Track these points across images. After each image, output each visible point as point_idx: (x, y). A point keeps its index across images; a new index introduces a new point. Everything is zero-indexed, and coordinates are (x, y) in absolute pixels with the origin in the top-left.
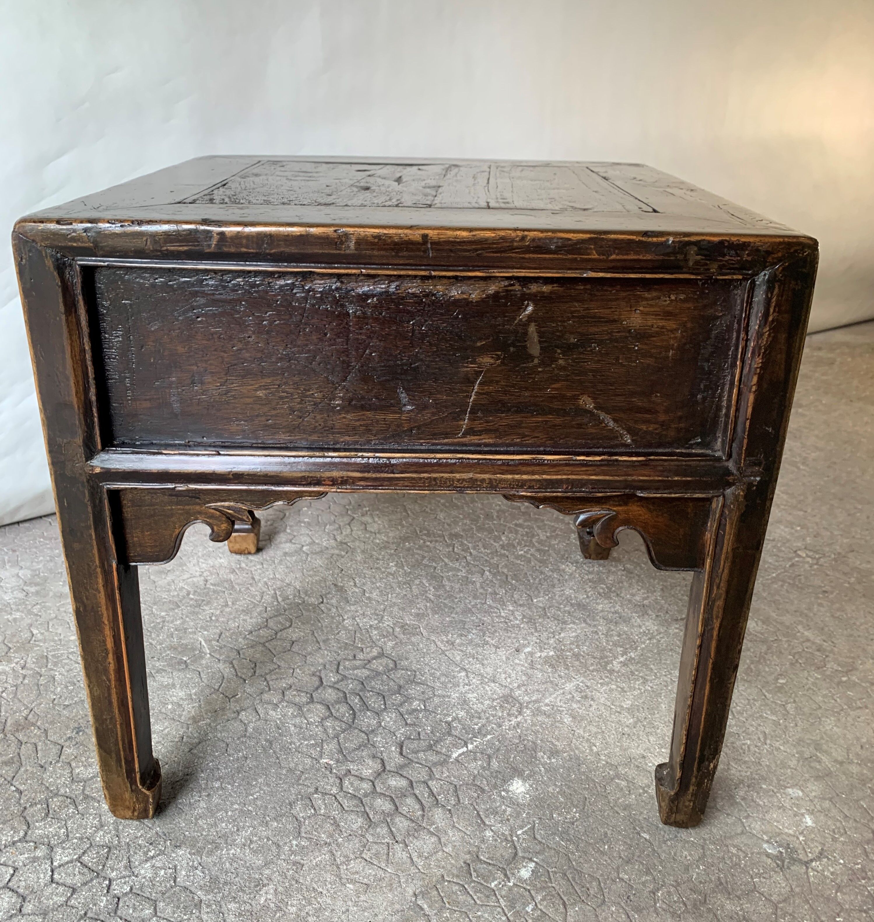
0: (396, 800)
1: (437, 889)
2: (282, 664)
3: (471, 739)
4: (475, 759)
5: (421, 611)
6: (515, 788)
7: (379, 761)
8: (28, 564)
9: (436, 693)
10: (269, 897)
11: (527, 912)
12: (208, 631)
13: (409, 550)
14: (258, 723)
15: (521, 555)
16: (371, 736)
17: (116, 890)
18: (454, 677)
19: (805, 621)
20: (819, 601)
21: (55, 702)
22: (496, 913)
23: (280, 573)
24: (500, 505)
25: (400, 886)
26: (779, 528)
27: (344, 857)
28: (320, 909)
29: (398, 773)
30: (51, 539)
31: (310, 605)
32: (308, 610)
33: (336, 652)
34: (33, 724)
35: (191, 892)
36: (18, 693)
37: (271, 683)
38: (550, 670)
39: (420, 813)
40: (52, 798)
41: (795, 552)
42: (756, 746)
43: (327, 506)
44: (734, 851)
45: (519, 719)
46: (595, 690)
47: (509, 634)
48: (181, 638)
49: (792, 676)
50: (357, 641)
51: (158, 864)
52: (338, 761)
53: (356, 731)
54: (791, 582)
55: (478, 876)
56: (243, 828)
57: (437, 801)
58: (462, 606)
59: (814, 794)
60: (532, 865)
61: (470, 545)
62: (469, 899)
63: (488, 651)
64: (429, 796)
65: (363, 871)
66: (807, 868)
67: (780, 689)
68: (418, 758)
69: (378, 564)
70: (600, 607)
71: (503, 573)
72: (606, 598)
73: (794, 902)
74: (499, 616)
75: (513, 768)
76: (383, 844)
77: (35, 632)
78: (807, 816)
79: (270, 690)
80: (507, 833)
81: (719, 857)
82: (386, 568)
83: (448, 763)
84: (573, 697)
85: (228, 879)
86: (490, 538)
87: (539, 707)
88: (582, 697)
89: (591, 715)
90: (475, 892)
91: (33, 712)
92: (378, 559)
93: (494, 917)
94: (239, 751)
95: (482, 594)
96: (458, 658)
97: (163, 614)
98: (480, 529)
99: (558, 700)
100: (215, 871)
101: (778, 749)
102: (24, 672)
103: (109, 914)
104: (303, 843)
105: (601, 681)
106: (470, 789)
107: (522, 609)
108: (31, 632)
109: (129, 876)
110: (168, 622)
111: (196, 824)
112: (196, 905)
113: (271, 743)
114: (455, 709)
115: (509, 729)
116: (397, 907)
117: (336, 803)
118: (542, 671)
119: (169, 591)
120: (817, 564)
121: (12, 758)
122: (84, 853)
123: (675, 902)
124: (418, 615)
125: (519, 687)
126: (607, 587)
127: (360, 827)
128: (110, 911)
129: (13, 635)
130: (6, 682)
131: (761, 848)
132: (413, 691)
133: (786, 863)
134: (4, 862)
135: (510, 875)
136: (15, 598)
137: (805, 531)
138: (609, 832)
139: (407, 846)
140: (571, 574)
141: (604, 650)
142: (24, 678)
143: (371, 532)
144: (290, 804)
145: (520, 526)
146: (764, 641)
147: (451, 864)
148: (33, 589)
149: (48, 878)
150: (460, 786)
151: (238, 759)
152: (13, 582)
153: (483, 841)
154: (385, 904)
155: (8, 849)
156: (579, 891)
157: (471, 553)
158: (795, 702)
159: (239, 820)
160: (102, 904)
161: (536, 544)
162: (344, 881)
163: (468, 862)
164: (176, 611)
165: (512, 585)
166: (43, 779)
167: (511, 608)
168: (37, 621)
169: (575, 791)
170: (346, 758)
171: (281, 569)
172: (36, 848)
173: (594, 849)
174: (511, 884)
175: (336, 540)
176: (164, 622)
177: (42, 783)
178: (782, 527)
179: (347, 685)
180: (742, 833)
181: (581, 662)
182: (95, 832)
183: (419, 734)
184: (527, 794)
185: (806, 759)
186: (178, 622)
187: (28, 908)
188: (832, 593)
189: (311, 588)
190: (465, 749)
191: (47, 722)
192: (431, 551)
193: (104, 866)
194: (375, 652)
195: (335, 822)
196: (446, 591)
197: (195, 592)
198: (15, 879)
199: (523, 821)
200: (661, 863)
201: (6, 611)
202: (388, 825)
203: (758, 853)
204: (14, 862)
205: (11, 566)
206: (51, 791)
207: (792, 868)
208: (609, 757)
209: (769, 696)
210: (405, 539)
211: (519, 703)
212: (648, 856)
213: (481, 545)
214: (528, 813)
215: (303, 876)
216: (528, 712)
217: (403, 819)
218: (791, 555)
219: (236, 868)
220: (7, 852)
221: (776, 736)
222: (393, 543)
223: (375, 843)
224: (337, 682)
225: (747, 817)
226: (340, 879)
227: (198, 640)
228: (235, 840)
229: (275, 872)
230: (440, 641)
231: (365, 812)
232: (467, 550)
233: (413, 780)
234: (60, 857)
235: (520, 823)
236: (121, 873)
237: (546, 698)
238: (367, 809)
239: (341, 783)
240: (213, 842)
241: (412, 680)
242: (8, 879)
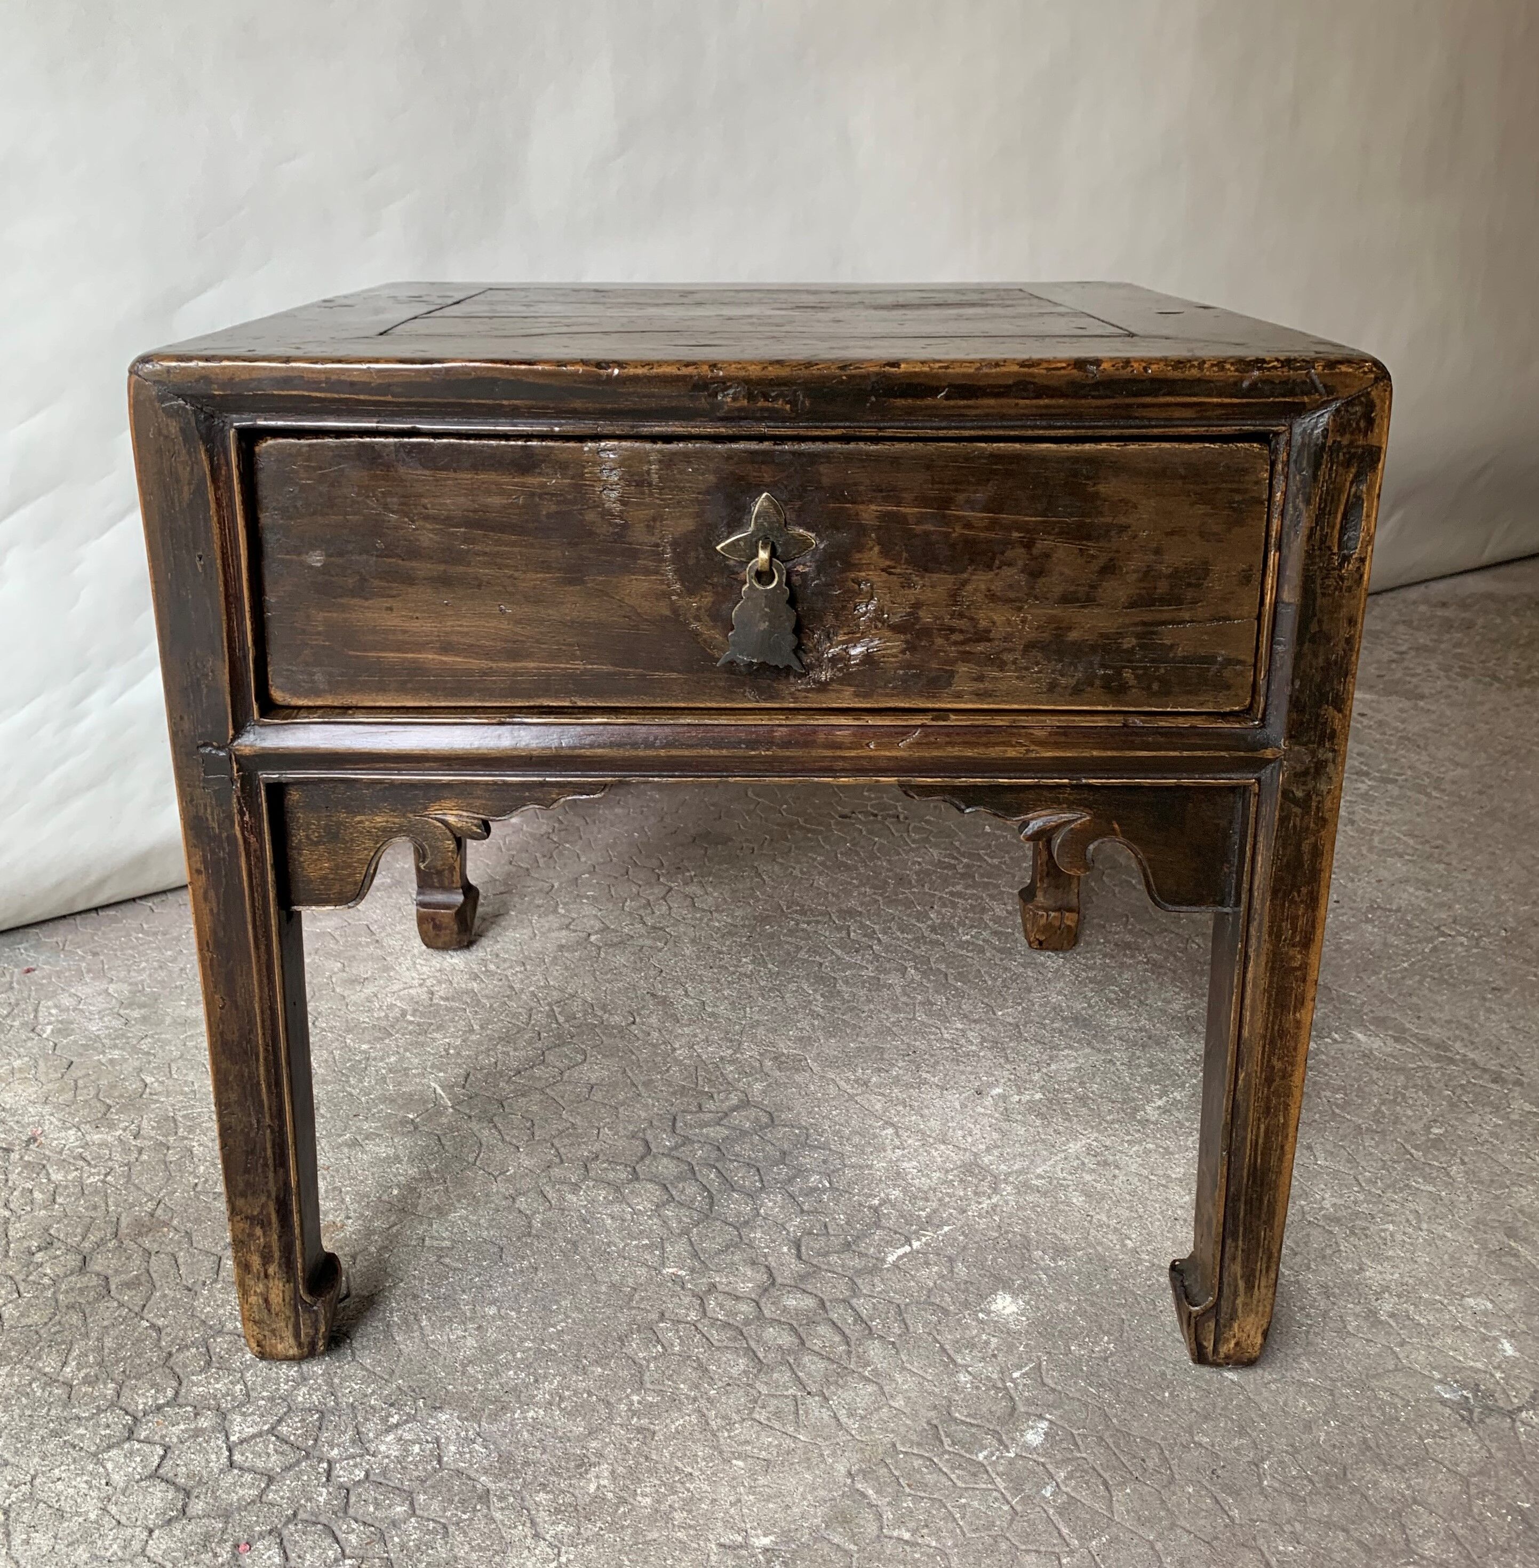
0: (800, 1330)
1: (887, 1466)
2: (578, 1120)
3: (916, 1232)
4: (927, 1264)
5: (805, 1034)
6: (1000, 1307)
7: (763, 1269)
8: (123, 974)
9: (847, 1162)
10: (604, 1482)
11: (1044, 1497)
12: (445, 1073)
13: (772, 935)
14: (550, 1213)
15: (967, 942)
16: (744, 1231)
17: (342, 1475)
18: (875, 1136)
19: (1465, 1036)
20: (1487, 1004)
21: (199, 1188)
22: (991, 1499)
23: (555, 978)
24: (919, 863)
25: (824, 1461)
26: (1404, 891)
27: (723, 1418)
28: (691, 1499)
29: (799, 1285)
30: (155, 934)
31: (613, 1028)
32: (612, 1036)
33: (667, 1101)
34: (166, 1224)
35: (469, 1478)
36: (134, 1177)
37: (562, 1150)
38: (1038, 1122)
39: (842, 1348)
40: (213, 1336)
41: (1437, 928)
42: (1404, 1233)
43: (624, 871)
44: (1386, 1396)
45: (994, 1200)
46: (1121, 1152)
47: (962, 1067)
48: (400, 1084)
49: (1453, 1122)
50: (701, 1083)
51: (407, 1436)
52: (692, 1270)
53: (718, 1223)
54: (1436, 975)
55: (954, 1444)
56: (545, 1377)
57: (870, 1329)
58: (875, 1023)
59: (1512, 1306)
60: (1044, 1425)
61: (876, 927)
62: (944, 1479)
63: (929, 1094)
64: (855, 1321)
65: (758, 1438)
66: (1514, 1421)
67: (1437, 1143)
68: (829, 1263)
69: (721, 960)
70: (1113, 1021)
71: (939, 970)
72: (1121, 1008)
73: (1497, 1473)
74: (941, 1040)
75: (992, 1275)
76: (787, 1397)
77: (149, 1080)
78: (1504, 1341)
79: (562, 1162)
80: (995, 1376)
81: (1360, 1408)
82: (736, 966)
83: (881, 1270)
84: (1083, 1163)
85: (530, 1456)
86: (909, 916)
87: (1027, 1181)
88: (1098, 1164)
89: (1117, 1191)
90: (953, 1468)
91: (162, 1205)
92: (720, 953)
93: (989, 1507)
94: (523, 1258)
95: (907, 1005)
96: (878, 1106)
97: (365, 1047)
98: (890, 902)
99: (1058, 1169)
100: (505, 1444)
101: (1443, 1237)
102: (138, 1142)
103: (334, 1513)
104: (650, 1399)
105: (1129, 1138)
106: (925, 1310)
107: (978, 1027)
108: (143, 1080)
109: (362, 1456)
110: (375, 1059)
111: (463, 1373)
112: (480, 1498)
113: (575, 1244)
114: (883, 1186)
115: (980, 1216)
116: (822, 1493)
117: (698, 1336)
118: (1024, 1123)
119: (370, 1010)
120: (1477, 946)
121: (137, 1277)
122: (279, 1421)
123: (1294, 1478)
124: (801, 1039)
125: (988, 1150)
126: (1122, 991)
127: (744, 1371)
128: (336, 1508)
129: (113, 1086)
130: (110, 1159)
131: (1431, 1391)
132: (808, 1159)
133: (1475, 1415)
134: (147, 1437)
135: (1008, 1442)
136: (107, 1028)
137: (1450, 895)
138: (1169, 1372)
139: (826, 1399)
140: (1057, 971)
141: (1128, 1088)
142: (140, 1153)
143: (704, 910)
144: (620, 1339)
145: (959, 895)
146: (1401, 1069)
147: (906, 1425)
148: (136, 1014)
149: (224, 1460)
150: (907, 1305)
151: (522, 1271)
152: (100, 1003)
153: (956, 1389)
154: (801, 1489)
155: (150, 1418)
156: (1128, 1464)
157: (879, 940)
158: (1463, 1163)
159: (536, 1365)
160: (321, 1499)
161: (991, 924)
162: (727, 1455)
163: (935, 1422)
164: (387, 1041)
165: (956, 989)
166: (193, 1308)
167: (959, 1026)
168: (149, 1062)
169: (1104, 1309)
170: (706, 1266)
171: (557, 971)
172: (196, 1415)
173: (1146, 1399)
174: (1012, 1455)
175: (644, 923)
176: (368, 1059)
177: (193, 1315)
178: (1411, 890)
179: (693, 1152)
180: (1396, 1370)
181: (1090, 1109)
182: (294, 1388)
183: (826, 1227)
184: (1023, 1315)
185: (1494, 1252)
186: (393, 1059)
187: (197, 1507)
188: (1507, 991)
189: (612, 1001)
190: (907, 1249)
191: (189, 1221)
192: (810, 938)
193: (316, 1440)
194: (734, 1100)
195: (701, 1365)
196: (844, 1001)
197: (415, 1011)
198: (168, 1463)
199: (1020, 1357)
200: (1263, 1417)
201: (95, 1049)
202: (792, 1369)
203: (1427, 1400)
204: (163, 1437)
205: (93, 979)
206: (211, 1327)
207: (1488, 1421)
208: (1156, 1256)
209: (1418, 1154)
210: (764, 920)
211: (992, 1175)
212: (1239, 1407)
213: (895, 928)
214: (1027, 1345)
215: (657, 1449)
216: (1009, 1188)
217: (816, 1359)
218: (1430, 934)
219: (542, 1440)
220: (149, 1421)
221: (1437, 1217)
222: (743, 926)
223: (773, 1396)
224: (676, 1148)
225: (1402, 1344)
226: (721, 1453)
227: (429, 1087)
228: (534, 1396)
229: (607, 1444)
230: (843, 1080)
231: (749, 1348)
232: (871, 935)
233: (825, 1298)
234: (240, 1428)
235: (1016, 1361)
236: (346, 1450)
237: (1036, 1167)
238: (753, 1344)
239: (702, 1304)
240: (497, 1400)
241: (804, 1143)
242: (156, 1464)
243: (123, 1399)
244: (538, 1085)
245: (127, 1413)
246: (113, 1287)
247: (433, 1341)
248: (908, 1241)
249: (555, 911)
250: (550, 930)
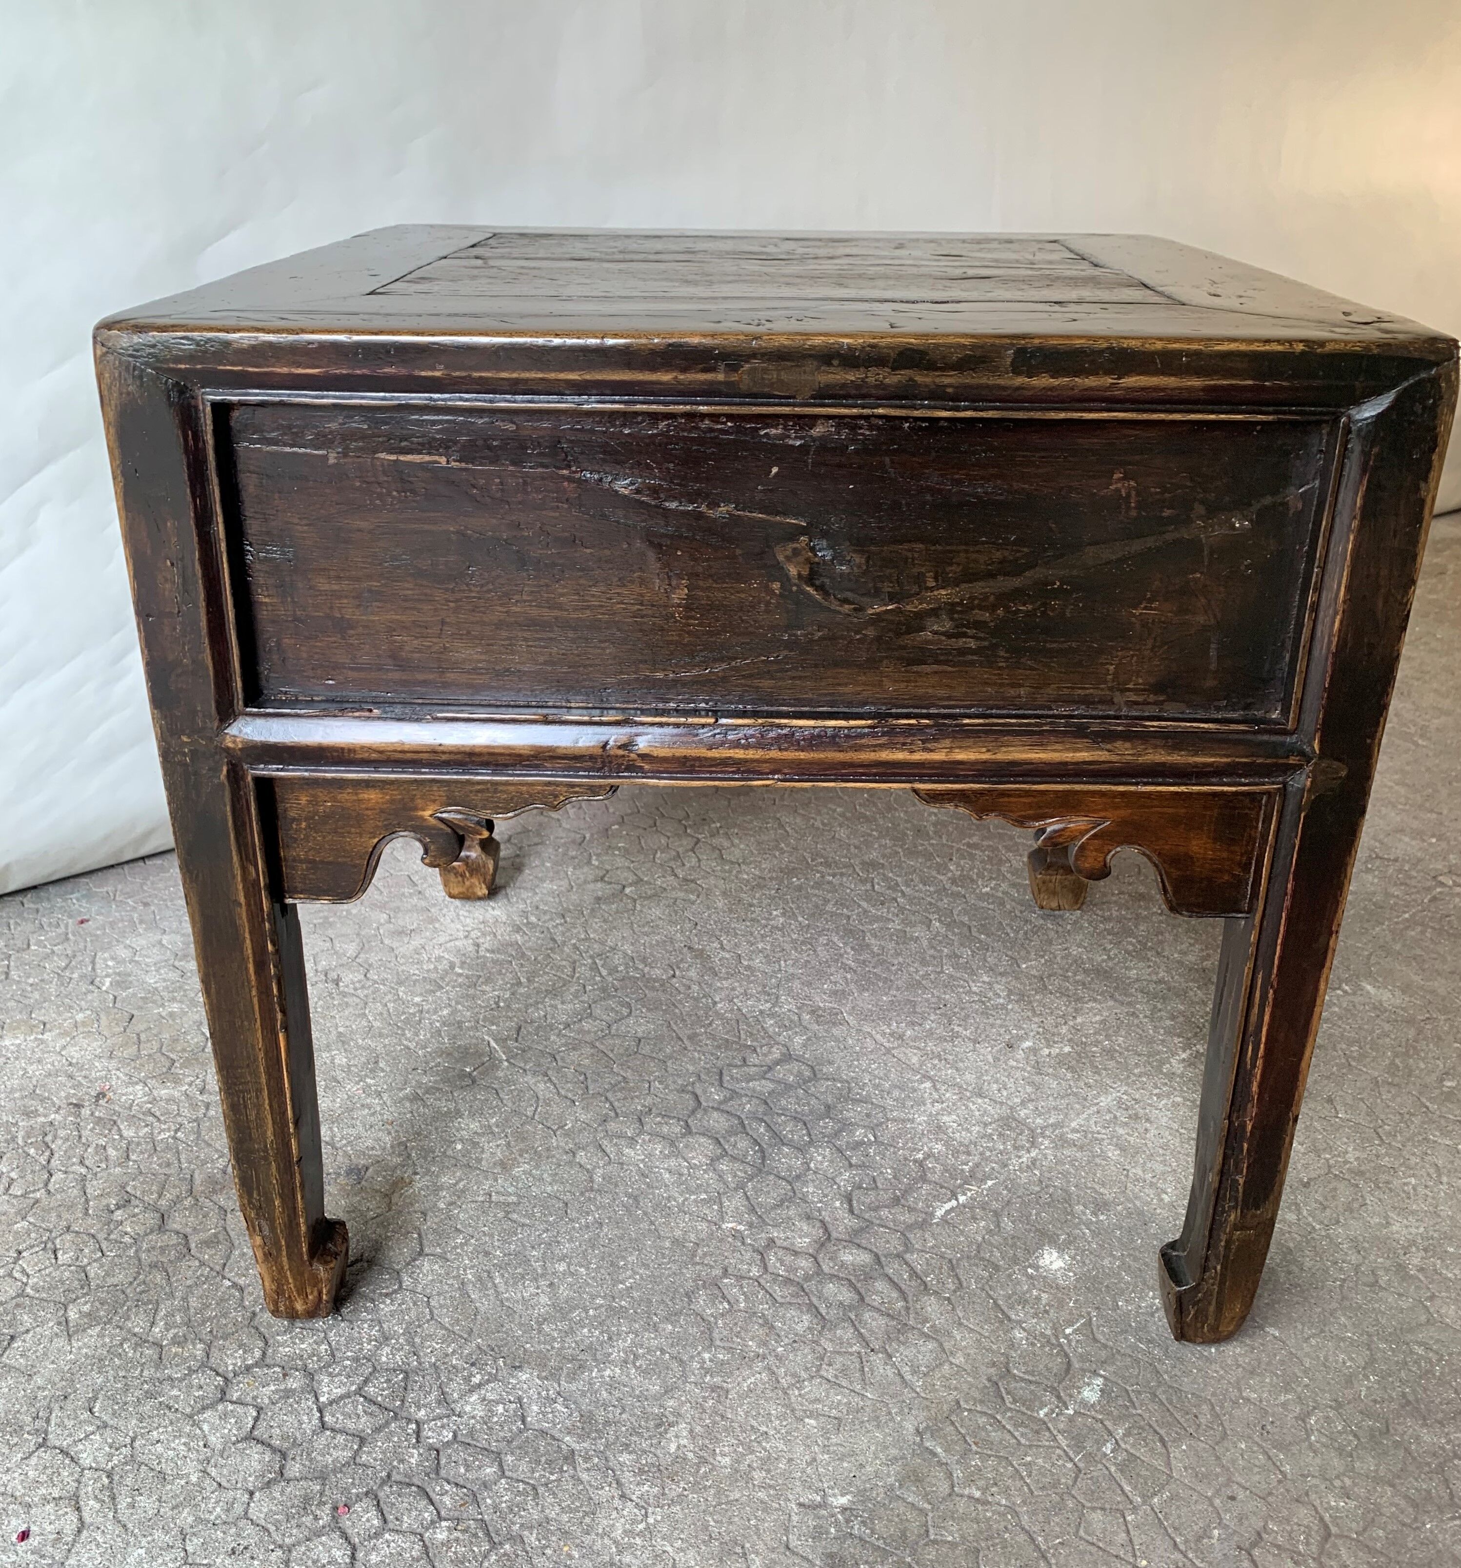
0: (859, 1285)
1: (953, 1423)
2: (629, 1074)
3: (960, 1186)
4: (974, 1218)
5: (839, 987)
6: (1048, 1262)
7: (818, 1224)
8: (175, 925)
9: (890, 1116)
10: (684, 1442)
11: (1105, 1455)
12: (498, 1026)
13: (799, 888)
14: (610, 1168)
15: (987, 893)
16: (797, 1185)
17: (431, 1437)
18: (915, 1090)
22: (1054, 1457)
23: (595, 931)
24: (936, 815)
25: (892, 1419)
26: (1401, 840)
27: (792, 1376)
28: (769, 1458)
29: (853, 1240)
31: (655, 980)
32: (653, 989)
33: (712, 1054)
35: (553, 1438)
36: (203, 1133)
37: (616, 1104)
38: (1069, 1075)
39: (900, 1304)
41: (1434, 878)
42: (1426, 1187)
43: (651, 822)
44: (1420, 1351)
45: (1033, 1154)
46: (1150, 1105)
47: (991, 1020)
48: (454, 1037)
50: (743, 1036)
51: (490, 1396)
52: (751, 1225)
53: (772, 1177)
54: (1437, 926)
55: (1015, 1401)
56: (619, 1334)
57: (926, 1285)
58: (905, 977)
60: (1099, 1381)
61: (899, 879)
62: (1008, 1437)
63: (962, 1047)
64: (911, 1276)
65: (827, 1396)
68: (880, 1218)
69: (753, 912)
70: (1133, 973)
71: (962, 922)
72: (1140, 960)
74: (970, 992)
75: (1037, 1230)
76: (851, 1354)
80: (1048, 1332)
81: (1397, 1362)
82: (768, 919)
83: (931, 1225)
84: (1115, 1117)
85: (611, 1416)
86: (929, 868)
87: (1063, 1134)
88: (1130, 1117)
89: (1150, 1145)
90: (1015, 1426)
92: (751, 905)
93: (1053, 1464)
94: (588, 1214)
95: (934, 958)
96: (915, 1060)
97: (417, 999)
98: (911, 853)
99: (1092, 1122)
100: (585, 1404)
102: (205, 1098)
103: (427, 1475)
104: (721, 1356)
105: (1157, 1091)
106: (976, 1265)
107: (1004, 980)
109: (448, 1416)
110: (428, 1012)
111: (540, 1332)
112: (566, 1458)
113: (636, 1199)
114: (925, 1140)
115: (1021, 1170)
116: (894, 1452)
117: (762, 1292)
118: (1055, 1076)
119: (420, 963)
121: (215, 1235)
122: (366, 1382)
123: (1339, 1432)
124: (835, 993)
125: (1023, 1103)
126: (1139, 942)
127: (809, 1328)
128: (428, 1470)
129: (175, 1040)
130: (179, 1115)
132: (853, 1112)
134: (239, 1398)
135: (1067, 1399)
136: (165, 980)
137: (1444, 845)
139: (890, 1357)
140: (1076, 922)
141: (1151, 1042)
142: (207, 1109)
143: (732, 863)
144: (687, 1295)
145: (976, 847)
146: (1411, 1021)
147: (966, 1382)
149: (316, 1421)
150: (958, 1260)
151: (587, 1227)
152: (155, 955)
153: (1012, 1346)
154: (873, 1448)
155: (240, 1378)
156: (1182, 1420)
157: (902, 892)
159: (608, 1322)
160: (413, 1461)
161: (1009, 876)
162: (799, 1414)
163: (995, 1378)
164: (438, 994)
165: (980, 941)
167: (986, 979)
170: (764, 1221)
171: (596, 923)
172: (285, 1375)
173: (1194, 1354)
174: (1071, 1412)
175: (676, 875)
176: (421, 1012)
178: (1407, 839)
179: (742, 1106)
180: (1428, 1323)
181: (1117, 1062)
182: (377, 1348)
183: (874, 1181)
184: (1070, 1270)
186: (445, 1012)
187: (294, 1469)
189: (651, 954)
190: (954, 1203)
192: (836, 891)
193: (403, 1401)
194: (776, 1053)
195: (766, 1322)
196: (874, 954)
197: (463, 963)
198: (262, 1425)
199: (1071, 1314)
200: (1306, 1372)
201: (154, 1002)
202: (854, 1325)
204: (255, 1398)
205: (145, 930)
209: (1433, 1107)
210: (791, 872)
211: (1030, 1129)
212: (1282, 1362)
213: (917, 880)
214: (1077, 1300)
215: (731, 1408)
216: (1046, 1142)
217: (876, 1315)
218: (1429, 884)
219: (619, 1400)
220: (240, 1382)
221: (1456, 1170)
222: (771, 879)
223: (838, 1353)
224: (725, 1101)
225: (1432, 1298)
226: (793, 1410)
227: (483, 1040)
228: (610, 1354)
229: (683, 1404)
230: (880, 1033)
231: (811, 1304)
232: (895, 887)
233: (880, 1253)
234: (328, 1389)
235: (1068, 1317)
236: (433, 1411)
237: (1071, 1120)
238: (815, 1300)
239: (763, 1259)
240: (574, 1359)
241: (846, 1096)
242: (250, 1426)
243: (212, 1360)
244: (588, 1038)
245: (218, 1374)
246: (193, 1246)
247: (507, 1299)
248: (954, 1196)
249: (589, 862)
250: (586, 882)
